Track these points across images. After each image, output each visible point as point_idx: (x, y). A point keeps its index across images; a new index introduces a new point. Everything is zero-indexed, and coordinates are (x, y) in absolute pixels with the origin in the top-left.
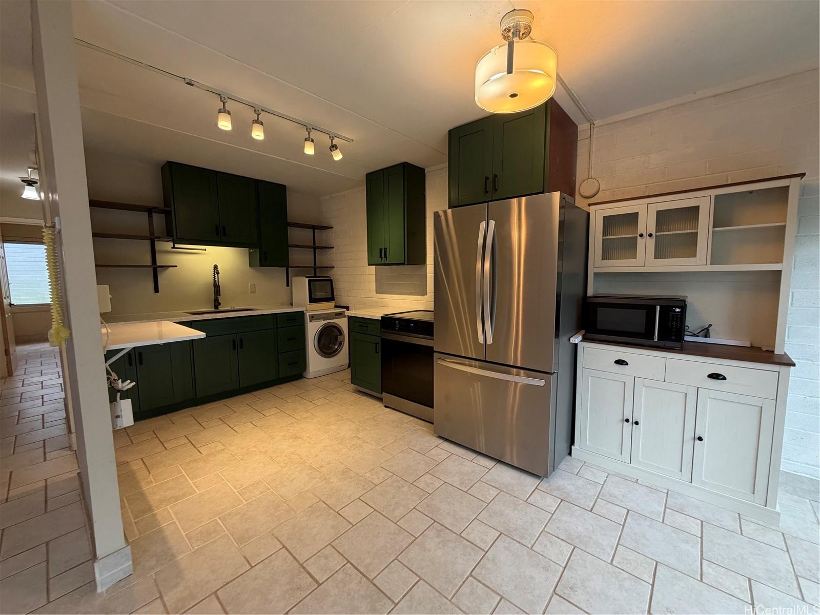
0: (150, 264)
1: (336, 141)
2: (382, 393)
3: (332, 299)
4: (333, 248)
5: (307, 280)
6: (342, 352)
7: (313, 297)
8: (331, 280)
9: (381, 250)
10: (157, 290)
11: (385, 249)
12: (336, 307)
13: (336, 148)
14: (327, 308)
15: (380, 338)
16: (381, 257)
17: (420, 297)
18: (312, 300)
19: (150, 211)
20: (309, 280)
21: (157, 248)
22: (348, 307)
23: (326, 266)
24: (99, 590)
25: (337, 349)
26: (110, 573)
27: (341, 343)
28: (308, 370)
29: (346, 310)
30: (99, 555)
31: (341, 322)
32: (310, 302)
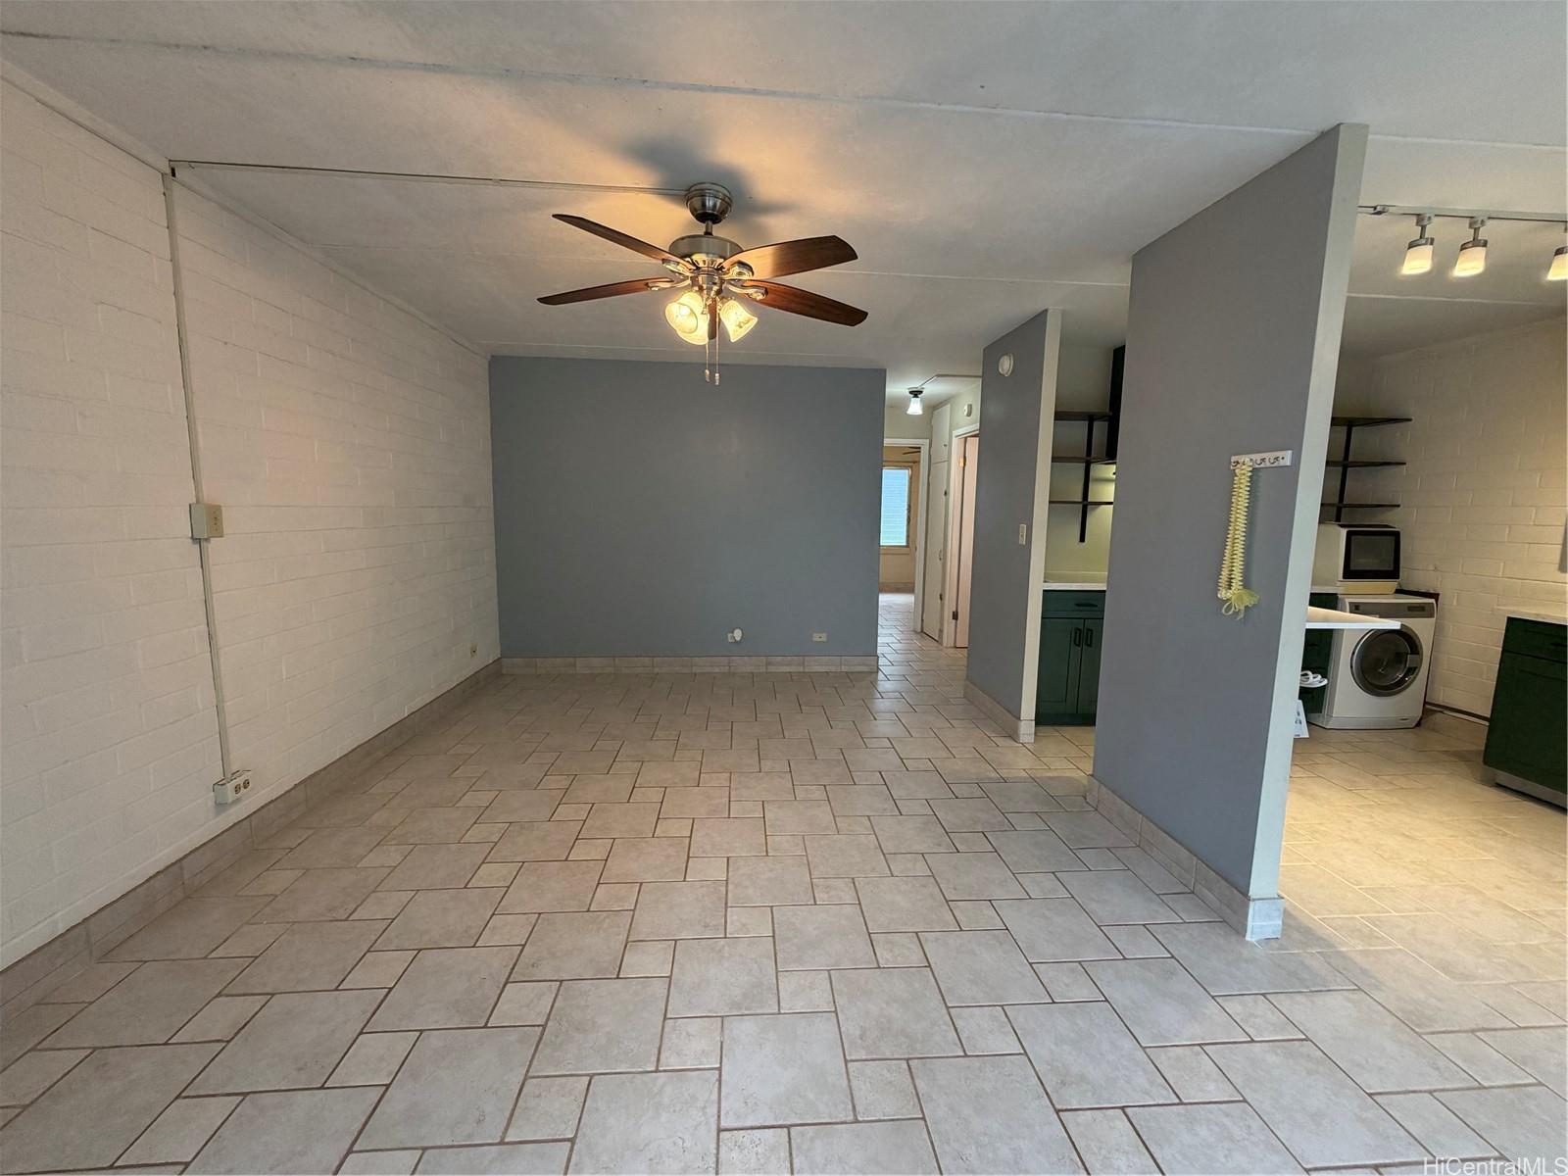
0: (1080, 500)
3: (1393, 574)
4: (1403, 463)
5: (1344, 532)
6: (1408, 691)
7: (1352, 568)
8: (1397, 535)
10: (1082, 539)
12: (1399, 591)
14: (1380, 591)
18: (1349, 573)
19: (1091, 418)
20: (1348, 533)
21: (1092, 474)
22: (1436, 596)
23: (1369, 503)
24: (1248, 938)
25: (1401, 682)
26: (1261, 924)
27: (1412, 671)
28: (1325, 711)
29: (1433, 601)
30: (1253, 892)
31: (1421, 627)
32: (1344, 577)
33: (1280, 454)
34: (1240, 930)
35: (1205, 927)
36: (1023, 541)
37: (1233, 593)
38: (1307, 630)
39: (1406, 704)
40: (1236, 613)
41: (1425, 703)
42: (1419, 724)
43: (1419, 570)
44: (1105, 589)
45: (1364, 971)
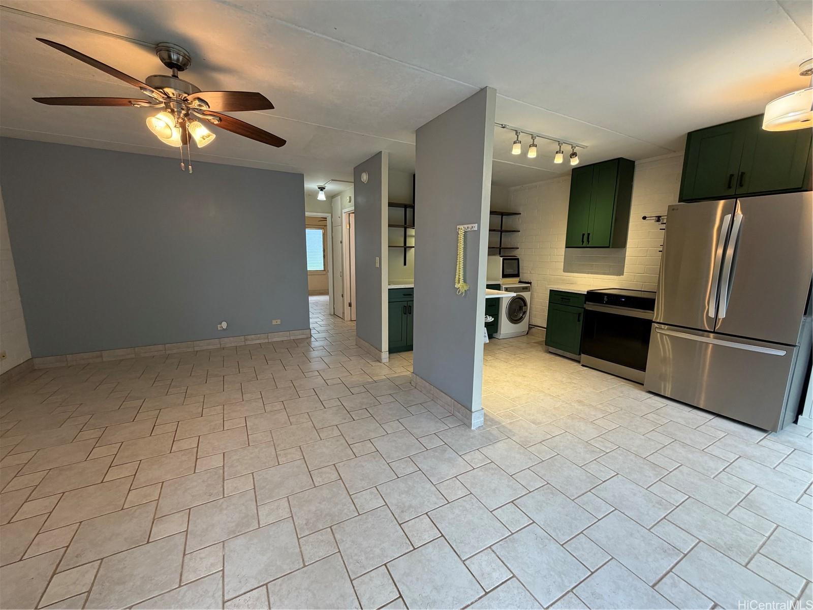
0: (403, 245)
1: (577, 150)
2: (580, 354)
3: (517, 275)
4: (519, 231)
5: (502, 258)
6: (524, 321)
7: (505, 273)
8: (518, 259)
9: (583, 235)
10: (405, 264)
11: (589, 234)
12: (520, 282)
13: (576, 156)
14: (513, 282)
15: (583, 309)
16: (583, 242)
17: (615, 277)
18: (504, 276)
19: (405, 207)
20: (503, 259)
21: (408, 234)
22: (530, 283)
23: (509, 247)
24: (472, 428)
25: (522, 317)
26: (477, 421)
27: (525, 313)
28: (499, 332)
29: (530, 285)
30: (473, 410)
31: (526, 295)
32: (502, 277)
33: (474, 225)
34: (469, 425)
35: (457, 428)
36: (378, 265)
37: (460, 285)
38: (486, 299)
39: (523, 326)
40: (462, 293)
41: (529, 325)
42: (527, 333)
43: (525, 275)
44: (413, 287)
45: (510, 431)
